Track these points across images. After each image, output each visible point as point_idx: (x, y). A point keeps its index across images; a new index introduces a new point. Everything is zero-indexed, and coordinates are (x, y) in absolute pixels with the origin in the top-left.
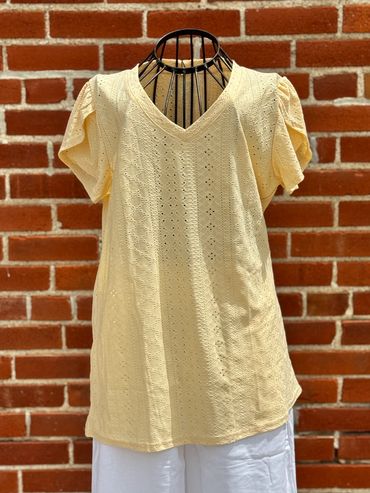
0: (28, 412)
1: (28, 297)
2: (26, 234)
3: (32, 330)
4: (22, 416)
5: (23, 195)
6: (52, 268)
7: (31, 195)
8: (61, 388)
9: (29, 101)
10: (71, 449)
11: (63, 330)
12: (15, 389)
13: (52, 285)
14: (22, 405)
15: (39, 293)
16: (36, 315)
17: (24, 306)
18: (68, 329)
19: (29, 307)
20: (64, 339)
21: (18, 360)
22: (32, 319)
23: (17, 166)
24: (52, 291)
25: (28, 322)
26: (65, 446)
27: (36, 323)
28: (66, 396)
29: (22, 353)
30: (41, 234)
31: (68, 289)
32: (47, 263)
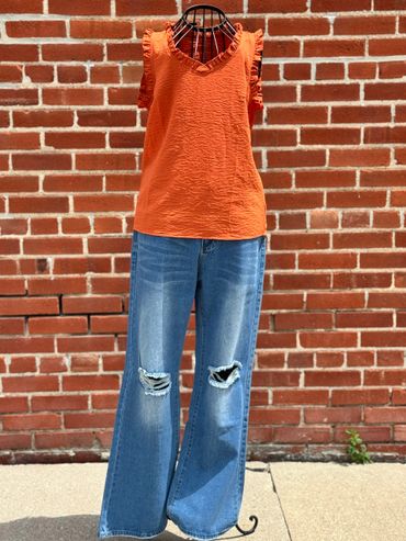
0: (367, 291)
1: (371, 211)
2: (373, 168)
3: (372, 234)
4: (363, 294)
5: (372, 142)
6: (389, 192)
7: (378, 141)
8: (390, 274)
9: (380, 77)
10: (395, 317)
11: (394, 234)
12: (359, 276)
13: (388, 203)
14: (363, 287)
15: (379, 209)
16: (376, 224)
17: (368, 218)
18: (397, 233)
19: (371, 219)
20: (394, 241)
21: (362, 255)
22: (374, 227)
23: (369, 122)
24: (387, 208)
25: (370, 229)
26: (391, 314)
27: (376, 230)
28: (393, 280)
29: (365, 251)
30: (382, 168)
31: (398, 206)
32: (385, 188)
